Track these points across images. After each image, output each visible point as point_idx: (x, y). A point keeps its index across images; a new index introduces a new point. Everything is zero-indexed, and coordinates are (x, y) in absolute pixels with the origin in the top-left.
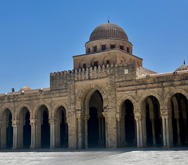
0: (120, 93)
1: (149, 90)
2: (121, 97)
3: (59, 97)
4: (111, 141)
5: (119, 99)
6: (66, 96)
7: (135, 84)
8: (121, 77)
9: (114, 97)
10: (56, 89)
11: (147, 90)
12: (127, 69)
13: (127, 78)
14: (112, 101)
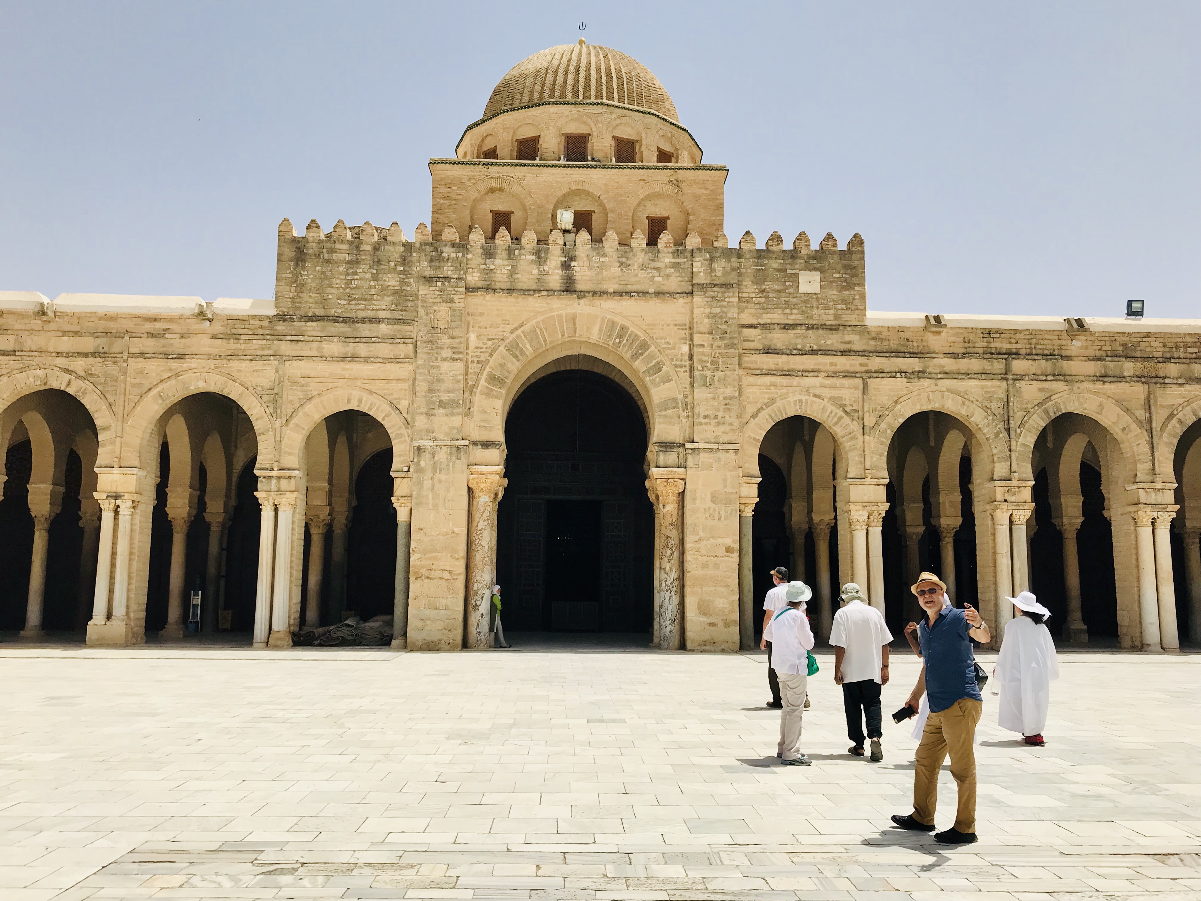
0: (768, 379)
1: (940, 382)
2: (773, 401)
3: (343, 359)
4: (704, 614)
5: (762, 408)
6: (396, 360)
7: (856, 347)
8: (777, 306)
9: (731, 398)
10: (320, 312)
11: (926, 383)
12: (815, 269)
13: (815, 311)
14: (716, 417)
